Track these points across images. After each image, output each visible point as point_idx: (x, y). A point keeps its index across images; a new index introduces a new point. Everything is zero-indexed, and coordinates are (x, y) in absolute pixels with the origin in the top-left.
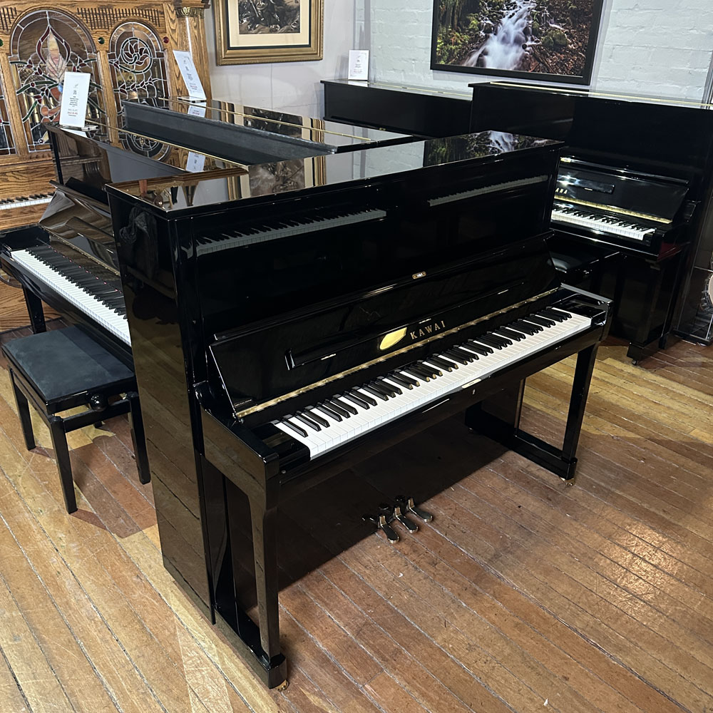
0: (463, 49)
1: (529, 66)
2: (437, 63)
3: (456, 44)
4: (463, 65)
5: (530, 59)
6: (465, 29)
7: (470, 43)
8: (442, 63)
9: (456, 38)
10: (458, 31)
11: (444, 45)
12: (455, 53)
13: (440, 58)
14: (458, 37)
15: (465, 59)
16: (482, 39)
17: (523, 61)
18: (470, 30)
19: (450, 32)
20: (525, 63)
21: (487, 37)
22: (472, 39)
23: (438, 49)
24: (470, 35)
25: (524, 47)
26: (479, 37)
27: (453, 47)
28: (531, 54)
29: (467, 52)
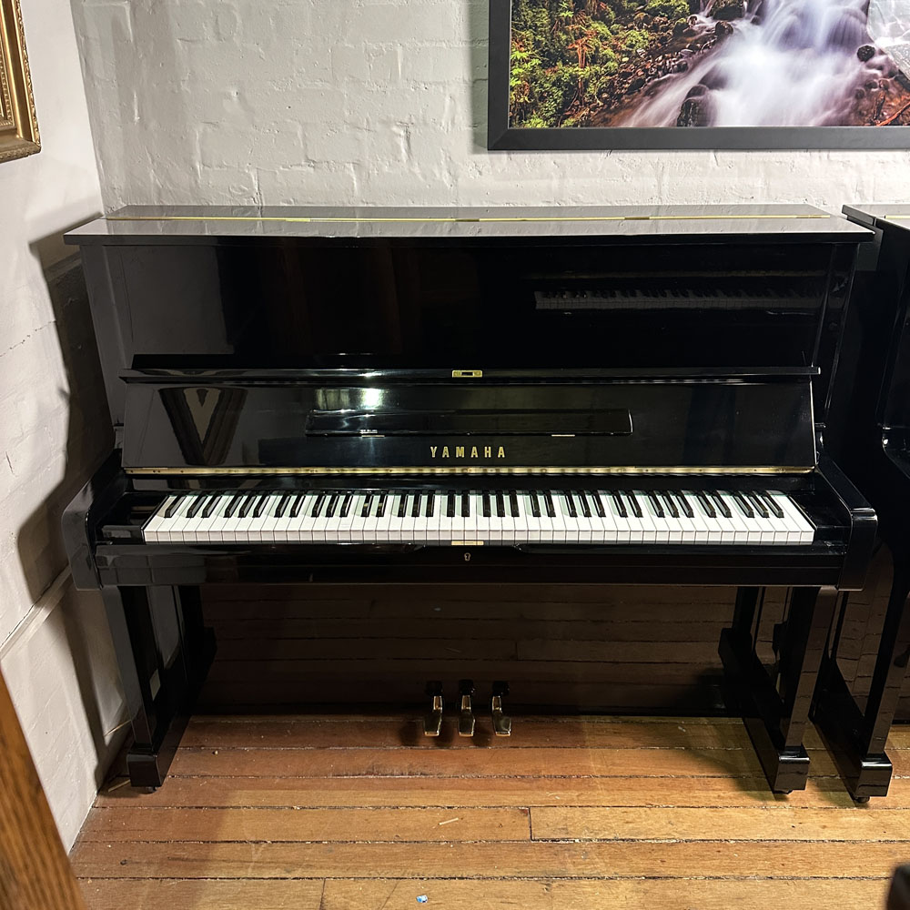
0: (626, 75)
1: (880, 107)
2: (516, 127)
3: (594, 59)
4: (623, 126)
5: (886, 88)
6: (631, 11)
7: (651, 53)
8: (536, 123)
9: (595, 42)
10: (601, 17)
11: (543, 66)
12: (592, 89)
13: (524, 111)
14: (603, 38)
15: (633, 107)
16: (704, 40)
17: (859, 96)
18: (654, 12)
19: (567, 20)
20: (865, 102)
21: (722, 33)
22: (663, 40)
23: (513, 83)
24: (655, 28)
25: (866, 55)
26: (692, 33)
27: (583, 72)
28: (891, 75)
29: (641, 83)
